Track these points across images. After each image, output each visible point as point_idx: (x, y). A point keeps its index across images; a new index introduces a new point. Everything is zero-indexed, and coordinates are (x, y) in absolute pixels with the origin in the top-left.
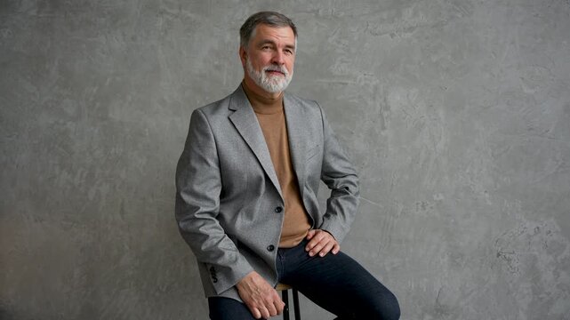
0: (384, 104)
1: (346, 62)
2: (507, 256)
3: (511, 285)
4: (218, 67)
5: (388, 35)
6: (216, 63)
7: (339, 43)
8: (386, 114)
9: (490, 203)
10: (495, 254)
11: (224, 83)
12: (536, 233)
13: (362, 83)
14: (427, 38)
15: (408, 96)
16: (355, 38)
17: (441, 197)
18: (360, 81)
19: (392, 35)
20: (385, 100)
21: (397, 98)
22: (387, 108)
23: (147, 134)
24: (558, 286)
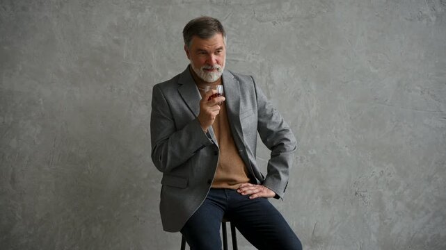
0: (269, 79)
1: (237, 43)
2: (362, 194)
3: (365, 215)
4: (117, 42)
5: (271, 22)
6: (116, 37)
7: (231, 26)
8: (270, 86)
9: (348, 154)
10: (354, 193)
11: (124, 57)
12: (381, 175)
13: (251, 61)
14: (301, 27)
15: (288, 72)
16: (245, 23)
17: (315, 152)
18: (249, 59)
19: (275, 23)
20: (270, 75)
21: (279, 74)
22: (272, 82)
23: (42, 103)
24: (397, 213)
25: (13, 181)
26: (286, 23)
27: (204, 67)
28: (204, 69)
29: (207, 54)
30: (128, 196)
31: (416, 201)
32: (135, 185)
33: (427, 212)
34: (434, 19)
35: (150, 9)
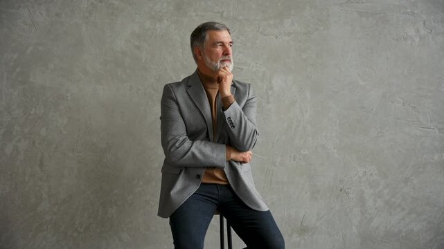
0: (269, 86)
1: (242, 53)
2: (347, 190)
3: (348, 210)
4: (138, 48)
5: (272, 36)
6: (136, 43)
7: (238, 38)
8: (270, 93)
9: (336, 155)
10: (339, 189)
11: (143, 60)
12: (364, 175)
13: (254, 70)
14: (300, 41)
15: (286, 81)
16: (250, 36)
17: (306, 152)
18: (253, 68)
19: (277, 37)
20: (270, 83)
21: (278, 82)
22: (271, 88)
23: (69, 98)
24: (376, 209)
25: (41, 165)
26: (287, 38)
30: (141, 182)
31: (393, 200)
32: (147, 174)
33: (403, 209)
34: (417, 39)
35: (168, 20)
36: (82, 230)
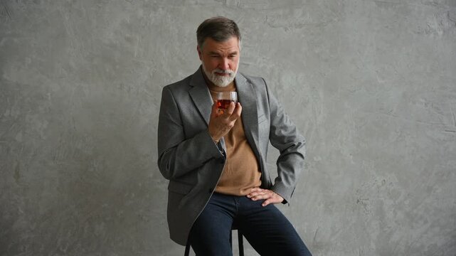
0: (278, 84)
2: (364, 201)
3: (366, 223)
4: (128, 40)
5: (281, 28)
6: (128, 35)
8: (279, 92)
9: (352, 162)
10: (356, 200)
11: (136, 54)
12: (383, 185)
13: (262, 65)
14: (312, 34)
15: (297, 78)
16: (257, 28)
17: (320, 159)
18: (259, 63)
19: (286, 29)
20: (279, 81)
21: (288, 80)
22: (280, 87)
23: (50, 98)
24: (396, 222)
25: (17, 175)
26: (298, 30)
27: (215, 71)
28: (216, 73)
29: (220, 57)
30: (133, 195)
31: (415, 211)
32: (140, 185)
33: (426, 222)
34: (441, 33)
35: (163, 8)
36: (65, 251)
